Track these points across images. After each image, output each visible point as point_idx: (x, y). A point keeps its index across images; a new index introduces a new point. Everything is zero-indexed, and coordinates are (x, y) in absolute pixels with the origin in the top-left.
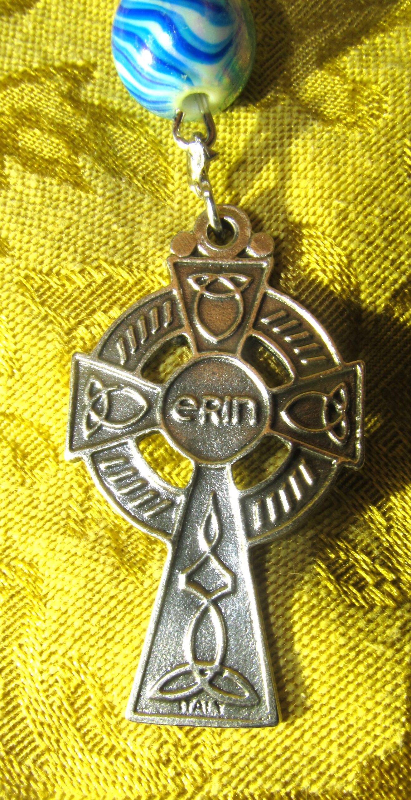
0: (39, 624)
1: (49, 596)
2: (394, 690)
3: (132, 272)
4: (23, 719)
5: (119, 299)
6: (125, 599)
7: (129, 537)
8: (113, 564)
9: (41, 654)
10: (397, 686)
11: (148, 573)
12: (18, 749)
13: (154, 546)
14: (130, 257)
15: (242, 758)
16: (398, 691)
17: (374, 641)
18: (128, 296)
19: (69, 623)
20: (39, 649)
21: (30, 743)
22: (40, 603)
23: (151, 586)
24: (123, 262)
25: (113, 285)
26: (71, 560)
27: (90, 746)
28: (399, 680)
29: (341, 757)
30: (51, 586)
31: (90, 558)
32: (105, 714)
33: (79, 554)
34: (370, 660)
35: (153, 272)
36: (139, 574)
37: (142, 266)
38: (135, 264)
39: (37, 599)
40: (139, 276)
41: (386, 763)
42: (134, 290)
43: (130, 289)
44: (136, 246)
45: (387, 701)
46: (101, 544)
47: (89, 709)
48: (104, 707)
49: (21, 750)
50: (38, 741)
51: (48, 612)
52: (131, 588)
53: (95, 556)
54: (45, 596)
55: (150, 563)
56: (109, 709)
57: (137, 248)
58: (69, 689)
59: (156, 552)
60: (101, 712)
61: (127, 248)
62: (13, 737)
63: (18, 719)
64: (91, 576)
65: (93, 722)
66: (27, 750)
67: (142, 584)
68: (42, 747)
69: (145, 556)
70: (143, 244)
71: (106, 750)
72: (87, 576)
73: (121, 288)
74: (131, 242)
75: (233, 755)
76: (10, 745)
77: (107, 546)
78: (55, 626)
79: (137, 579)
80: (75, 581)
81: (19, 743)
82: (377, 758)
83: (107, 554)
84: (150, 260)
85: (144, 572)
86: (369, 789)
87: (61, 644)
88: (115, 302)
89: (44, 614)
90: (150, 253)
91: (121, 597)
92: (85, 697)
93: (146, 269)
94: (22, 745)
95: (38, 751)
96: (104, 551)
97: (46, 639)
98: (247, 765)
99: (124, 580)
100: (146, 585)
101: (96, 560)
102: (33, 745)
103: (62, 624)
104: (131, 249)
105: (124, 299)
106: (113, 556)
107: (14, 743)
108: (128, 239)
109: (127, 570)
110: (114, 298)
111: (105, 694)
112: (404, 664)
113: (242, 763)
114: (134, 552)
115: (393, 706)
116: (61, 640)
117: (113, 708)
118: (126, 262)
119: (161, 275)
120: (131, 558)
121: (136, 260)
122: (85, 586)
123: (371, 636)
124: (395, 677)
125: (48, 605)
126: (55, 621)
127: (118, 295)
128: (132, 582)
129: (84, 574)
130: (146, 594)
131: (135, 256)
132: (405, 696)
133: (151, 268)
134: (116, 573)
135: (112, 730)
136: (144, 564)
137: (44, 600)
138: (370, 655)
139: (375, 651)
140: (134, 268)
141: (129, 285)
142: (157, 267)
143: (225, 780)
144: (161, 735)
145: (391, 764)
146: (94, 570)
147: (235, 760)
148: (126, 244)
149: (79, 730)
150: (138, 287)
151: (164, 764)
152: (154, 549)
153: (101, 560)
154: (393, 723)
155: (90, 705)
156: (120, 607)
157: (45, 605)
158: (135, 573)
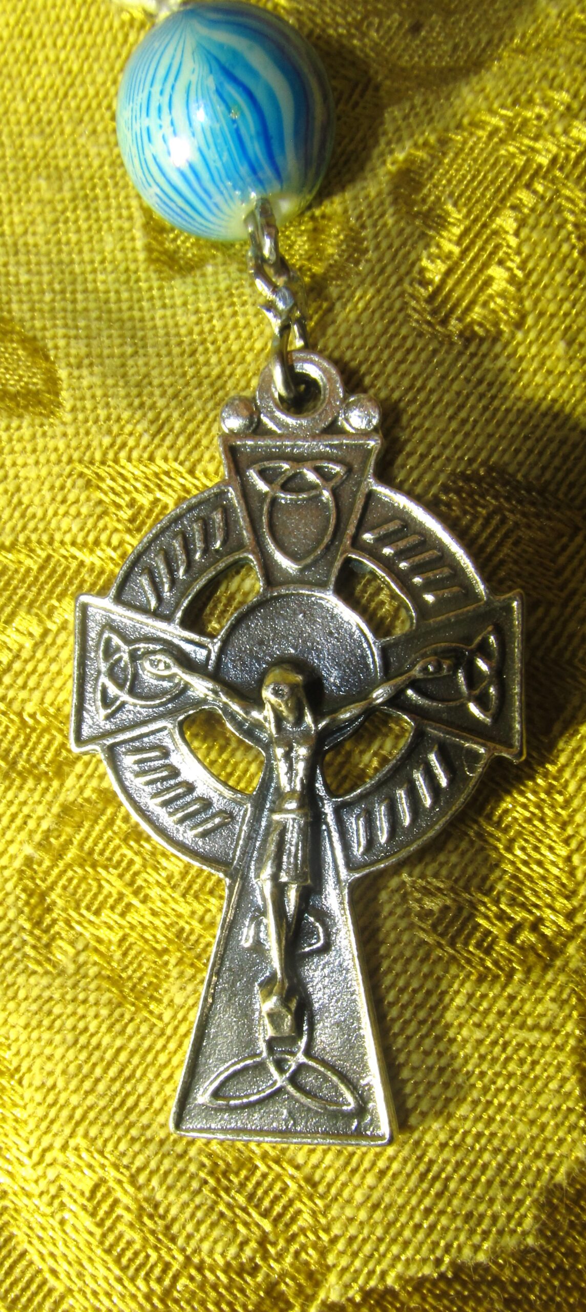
0: (18, 1112)
1: (24, 1068)
2: (561, 1087)
3: (32, 551)
4: (23, 1255)
5: (24, 597)
6: (139, 1046)
7: (125, 954)
8: (110, 1002)
9: (30, 1154)
10: (565, 1080)
11: (166, 1000)
12: (24, 1300)
13: (166, 958)
14: (24, 528)
15: (365, 1241)
16: (568, 1087)
17: (522, 1026)
18: (34, 589)
19: (62, 1101)
20: (26, 1148)
21: (40, 1287)
22: (13, 1082)
23: (174, 1017)
24: (16, 540)
25: (11, 578)
26: (46, 1008)
27: (131, 1271)
28: (566, 1071)
29: (508, 1200)
30: (23, 1052)
31: (74, 1000)
32: (146, 1220)
33: (57, 996)
34: (522, 1053)
35: (62, 543)
36: (153, 1006)
37: (45, 538)
38: (34, 537)
39: (7, 1076)
40: (44, 555)
41: (572, 1191)
42: (42, 579)
43: (36, 579)
44: (28, 507)
45: (555, 1103)
46: (85, 976)
47: (119, 1217)
48: (141, 1208)
49: (30, 1300)
50: (52, 1281)
51: (28, 1093)
52: (144, 1029)
53: (81, 996)
54: (17, 1069)
55: (165, 986)
56: (150, 1210)
57: (30, 511)
58: (82, 1194)
59: (170, 967)
60: (139, 1217)
61: (17, 514)
62: (13, 1285)
63: (15, 1255)
64: (81, 1025)
65: (129, 1234)
66: (38, 1299)
67: (160, 1018)
68: (61, 1289)
69: (156, 977)
70: (37, 500)
71: (157, 1271)
72: (74, 1028)
73: (23, 581)
74: (20, 503)
75: (352, 1239)
76: (12, 1295)
77: (96, 977)
78: (41, 1111)
79: (151, 1012)
80: (58, 1038)
81: (24, 1290)
82: (558, 1186)
83: (98, 988)
84: (53, 525)
85: (159, 1001)
86: (555, 1234)
87: (56, 1135)
88: (19, 604)
89: (22, 1097)
90: (50, 512)
91: (132, 1045)
92: (110, 1201)
93: (51, 541)
94: (28, 1293)
95: (55, 1295)
96: (92, 986)
97: (31, 1132)
98: (377, 1249)
99: (132, 1020)
100: (167, 1017)
101: (85, 1001)
102: (46, 1289)
103: (51, 1106)
104: (23, 516)
105: (31, 596)
106: (109, 990)
107: (16, 1291)
108: (15, 500)
109: (133, 1004)
110: (16, 598)
111: (139, 1189)
112: (568, 1049)
113: (367, 1248)
114: (138, 974)
115: (564, 1107)
116: (55, 1127)
117: (156, 1206)
118: (22, 538)
119: (73, 543)
120: (134, 986)
121: (35, 529)
122: (76, 1042)
123: (518, 1020)
124: (559, 1068)
125: (25, 1082)
126: (39, 1104)
127: (21, 592)
128: (146, 1020)
129: (69, 1024)
130: (169, 1031)
131: (31, 525)
132: (577, 1092)
133: (58, 537)
134: (116, 1014)
135: (159, 1240)
136: (157, 988)
137: (17, 1077)
138: (520, 1045)
139: (526, 1040)
140: (34, 545)
141: (33, 573)
142: (65, 533)
143: (347, 1277)
144: (236, 1232)
145: (578, 1191)
146: (83, 1017)
147: (355, 1246)
148: (14, 509)
149: (108, 1251)
150: (47, 572)
151: (250, 1274)
152: (166, 963)
153: (92, 999)
154: (569, 1132)
155: (119, 1211)
156: (136, 1060)
157: (20, 1082)
158: (146, 1005)
